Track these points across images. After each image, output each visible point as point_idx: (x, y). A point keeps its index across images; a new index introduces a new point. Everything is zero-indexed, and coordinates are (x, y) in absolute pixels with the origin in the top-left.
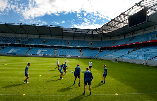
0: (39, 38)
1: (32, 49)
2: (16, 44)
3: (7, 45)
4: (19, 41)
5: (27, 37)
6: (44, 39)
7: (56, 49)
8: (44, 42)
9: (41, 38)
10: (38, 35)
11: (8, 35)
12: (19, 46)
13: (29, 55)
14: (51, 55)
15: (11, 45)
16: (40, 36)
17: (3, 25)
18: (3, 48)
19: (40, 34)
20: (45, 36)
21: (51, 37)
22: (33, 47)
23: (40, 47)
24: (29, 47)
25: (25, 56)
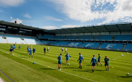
0: (109, 34)
1: (103, 44)
2: (91, 40)
3: (85, 41)
4: (94, 38)
5: (100, 35)
6: (113, 35)
7: (125, 44)
8: (113, 38)
9: (111, 34)
10: (109, 32)
11: (86, 34)
12: (93, 41)
13: (100, 48)
14: (118, 49)
15: (88, 41)
16: (110, 33)
17: (82, 28)
18: (83, 43)
19: (110, 32)
20: (114, 32)
21: (121, 33)
22: (104, 42)
23: (110, 42)
24: (100, 42)
25: (97, 49)
